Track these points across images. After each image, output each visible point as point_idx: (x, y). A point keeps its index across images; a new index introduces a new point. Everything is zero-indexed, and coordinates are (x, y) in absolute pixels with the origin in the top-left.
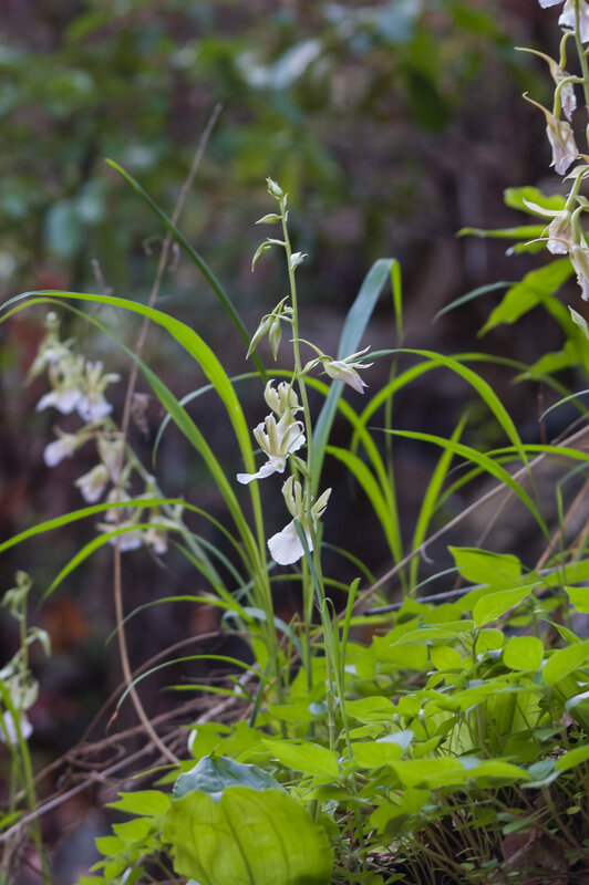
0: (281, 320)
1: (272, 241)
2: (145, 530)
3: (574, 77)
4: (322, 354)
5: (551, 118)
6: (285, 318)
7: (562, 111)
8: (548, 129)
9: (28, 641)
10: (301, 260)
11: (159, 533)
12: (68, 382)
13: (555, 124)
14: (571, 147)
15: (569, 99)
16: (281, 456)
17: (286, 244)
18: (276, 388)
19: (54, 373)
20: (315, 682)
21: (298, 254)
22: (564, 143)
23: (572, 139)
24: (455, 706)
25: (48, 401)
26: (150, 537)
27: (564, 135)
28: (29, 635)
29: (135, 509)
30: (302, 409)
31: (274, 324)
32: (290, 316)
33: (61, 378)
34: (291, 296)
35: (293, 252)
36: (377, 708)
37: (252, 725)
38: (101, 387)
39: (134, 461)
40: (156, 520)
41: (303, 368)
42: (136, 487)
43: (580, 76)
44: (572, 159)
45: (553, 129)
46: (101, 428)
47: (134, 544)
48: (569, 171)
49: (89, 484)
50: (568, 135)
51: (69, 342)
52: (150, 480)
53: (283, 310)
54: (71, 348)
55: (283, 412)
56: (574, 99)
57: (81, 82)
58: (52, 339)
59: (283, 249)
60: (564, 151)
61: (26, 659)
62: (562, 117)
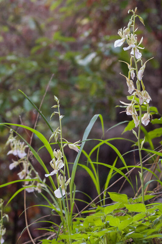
0: (58, 133)
1: (55, 112)
2: (36, 187)
3: (134, 68)
4: (68, 142)
5: (128, 79)
6: (59, 133)
7: (131, 77)
8: (127, 82)
9: (3, 217)
10: (62, 117)
11: (39, 188)
12: (15, 147)
13: (129, 81)
14: (133, 87)
15: (133, 74)
16: (57, 169)
17: (59, 113)
18: (56, 151)
19: (12, 145)
20: (73, 228)
21: (61, 116)
22: (131, 86)
23: (133, 84)
24: (97, 236)
25: (10, 152)
26: (37, 189)
27: (131, 84)
28: (3, 216)
29: (33, 181)
30: (63, 157)
31: (56, 134)
32: (60, 132)
33: (14, 146)
34: (60, 127)
35: (61, 115)
36: (78, 237)
37: (56, 240)
38: (24, 149)
39: (33, 168)
40: (38, 184)
41: (63, 146)
42: (33, 176)
43: (135, 68)
44: (133, 90)
45: (128, 82)
46: (24, 160)
47: (32, 191)
48: (132, 93)
49: (20, 175)
50: (132, 83)
51: (15, 137)
52: (37, 173)
53: (58, 130)
54: (16, 138)
55: (58, 157)
56: (134, 74)
57: (35, 64)
58: (11, 136)
59: (58, 114)
60: (131, 88)
61: (2, 222)
62: (131, 79)
